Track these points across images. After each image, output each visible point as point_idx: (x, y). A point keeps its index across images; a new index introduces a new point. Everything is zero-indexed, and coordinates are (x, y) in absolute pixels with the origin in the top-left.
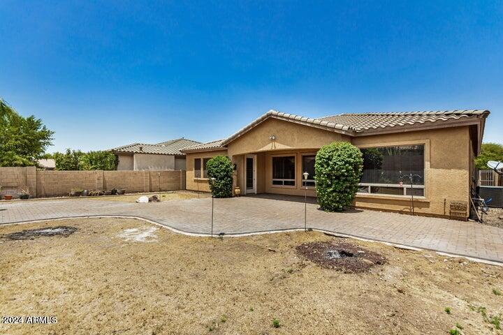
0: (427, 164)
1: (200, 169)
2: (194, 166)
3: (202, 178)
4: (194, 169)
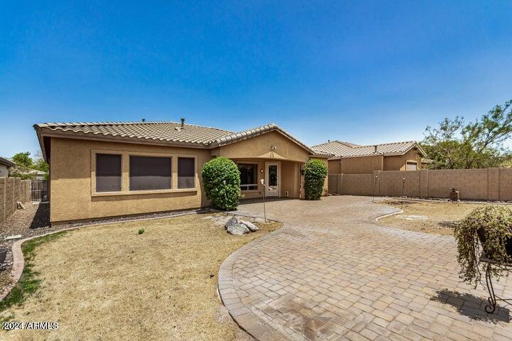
1: (120, 175)
2: (94, 167)
3: (126, 190)
4: (94, 174)
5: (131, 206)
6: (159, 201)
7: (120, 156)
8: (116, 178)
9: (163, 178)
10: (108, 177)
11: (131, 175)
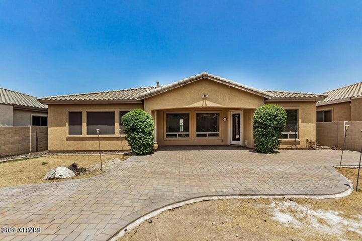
0: (300, 120)
1: (81, 125)
2: (67, 120)
3: (84, 135)
4: (67, 124)
5: (88, 145)
6: (107, 142)
7: (81, 113)
8: (79, 126)
9: (109, 126)
10: (75, 126)
11: (88, 125)
